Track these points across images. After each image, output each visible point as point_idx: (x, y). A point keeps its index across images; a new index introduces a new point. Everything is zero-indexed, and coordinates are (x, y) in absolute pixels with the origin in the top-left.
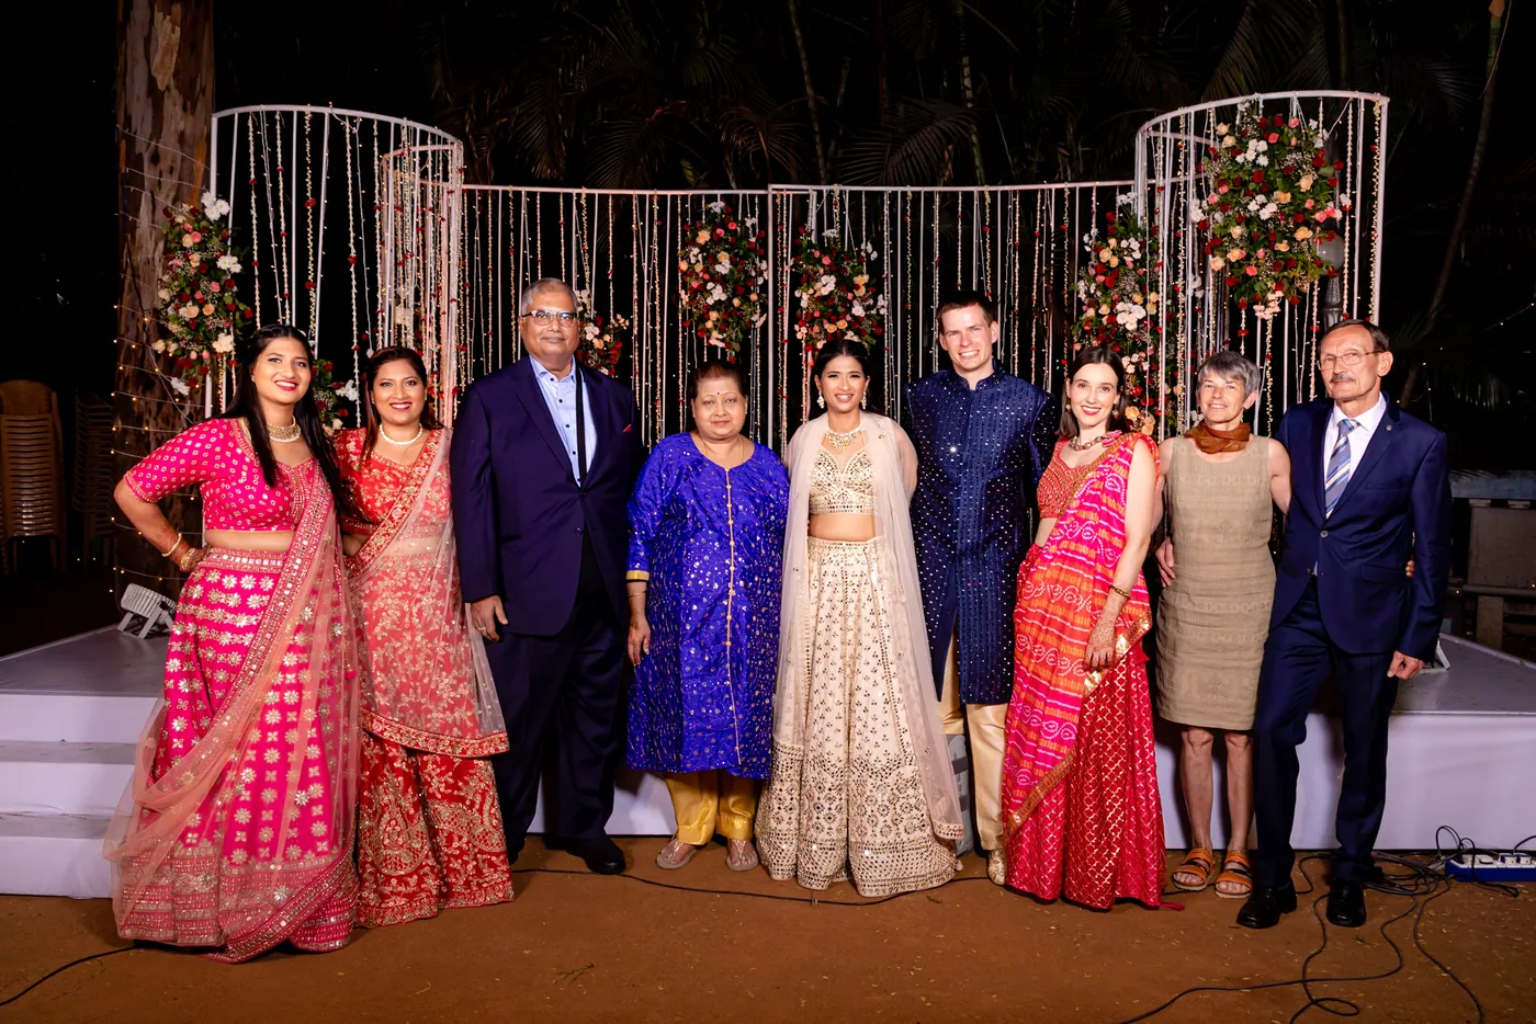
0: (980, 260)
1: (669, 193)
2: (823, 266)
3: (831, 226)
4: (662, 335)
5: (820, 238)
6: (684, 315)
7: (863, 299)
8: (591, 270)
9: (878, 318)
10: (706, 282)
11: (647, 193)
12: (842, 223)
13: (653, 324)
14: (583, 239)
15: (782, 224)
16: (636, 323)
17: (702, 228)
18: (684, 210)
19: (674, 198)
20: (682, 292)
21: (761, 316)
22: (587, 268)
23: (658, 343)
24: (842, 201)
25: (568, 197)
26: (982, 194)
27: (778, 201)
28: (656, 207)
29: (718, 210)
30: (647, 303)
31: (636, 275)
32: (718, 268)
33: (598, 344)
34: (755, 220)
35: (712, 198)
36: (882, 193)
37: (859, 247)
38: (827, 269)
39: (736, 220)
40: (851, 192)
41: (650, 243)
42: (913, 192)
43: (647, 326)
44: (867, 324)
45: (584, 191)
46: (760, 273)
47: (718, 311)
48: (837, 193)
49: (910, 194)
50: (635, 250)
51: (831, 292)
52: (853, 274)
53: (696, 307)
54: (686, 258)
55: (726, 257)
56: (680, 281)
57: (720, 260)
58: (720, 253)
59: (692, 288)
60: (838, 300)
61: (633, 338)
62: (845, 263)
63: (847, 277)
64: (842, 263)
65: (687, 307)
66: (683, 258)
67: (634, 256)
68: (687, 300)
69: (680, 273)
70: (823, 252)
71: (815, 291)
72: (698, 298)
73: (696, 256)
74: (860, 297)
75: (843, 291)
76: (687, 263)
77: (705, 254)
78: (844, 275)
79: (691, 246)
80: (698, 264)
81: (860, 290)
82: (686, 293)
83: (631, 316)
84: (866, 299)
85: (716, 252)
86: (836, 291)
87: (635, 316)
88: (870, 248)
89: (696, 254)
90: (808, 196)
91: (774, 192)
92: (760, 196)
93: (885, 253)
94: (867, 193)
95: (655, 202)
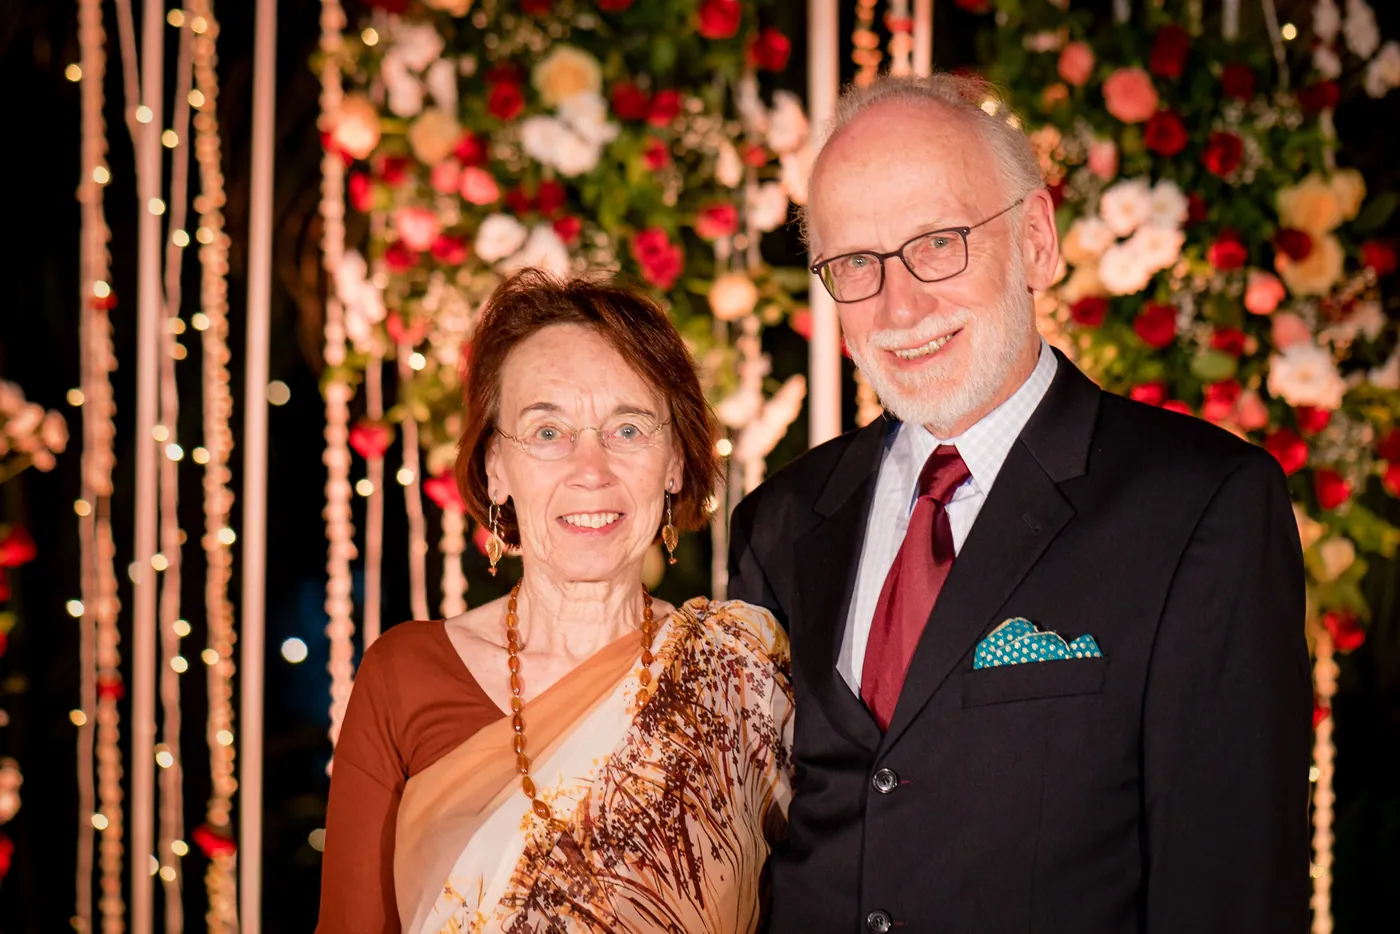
2: (1112, 127)
4: (236, 485)
7: (1329, 310)
10: (474, 213)
13: (191, 432)
16: (99, 428)
21: (768, 394)
23: (216, 540)
30: (158, 327)
32: (539, 139)
38: (1132, 142)
43: (158, 438)
44: (1343, 447)
46: (768, 169)
51: (1157, 280)
52: (1277, 177)
53: (423, 348)
54: (366, 87)
55: (580, 83)
56: (332, 208)
57: (548, 98)
58: (547, 52)
59: (398, 252)
60: (1199, 317)
61: (84, 508)
62: (1233, 113)
63: (1245, 188)
64: (1217, 113)
65: (372, 348)
66: (348, 85)
67: (85, 72)
68: (376, 311)
69: (333, 170)
70: (1110, 56)
71: (1070, 269)
72: (430, 302)
73: (422, 75)
74: (1313, 299)
75: (1225, 264)
76: (370, 112)
77: (469, 65)
78: (1231, 179)
79: (394, 23)
80: (430, 119)
81: (1313, 262)
82: (369, 275)
83: (76, 397)
84: (1348, 309)
85: (526, 50)
86: (1182, 270)
87: (93, 396)
88: (1361, 29)
89: (418, 63)
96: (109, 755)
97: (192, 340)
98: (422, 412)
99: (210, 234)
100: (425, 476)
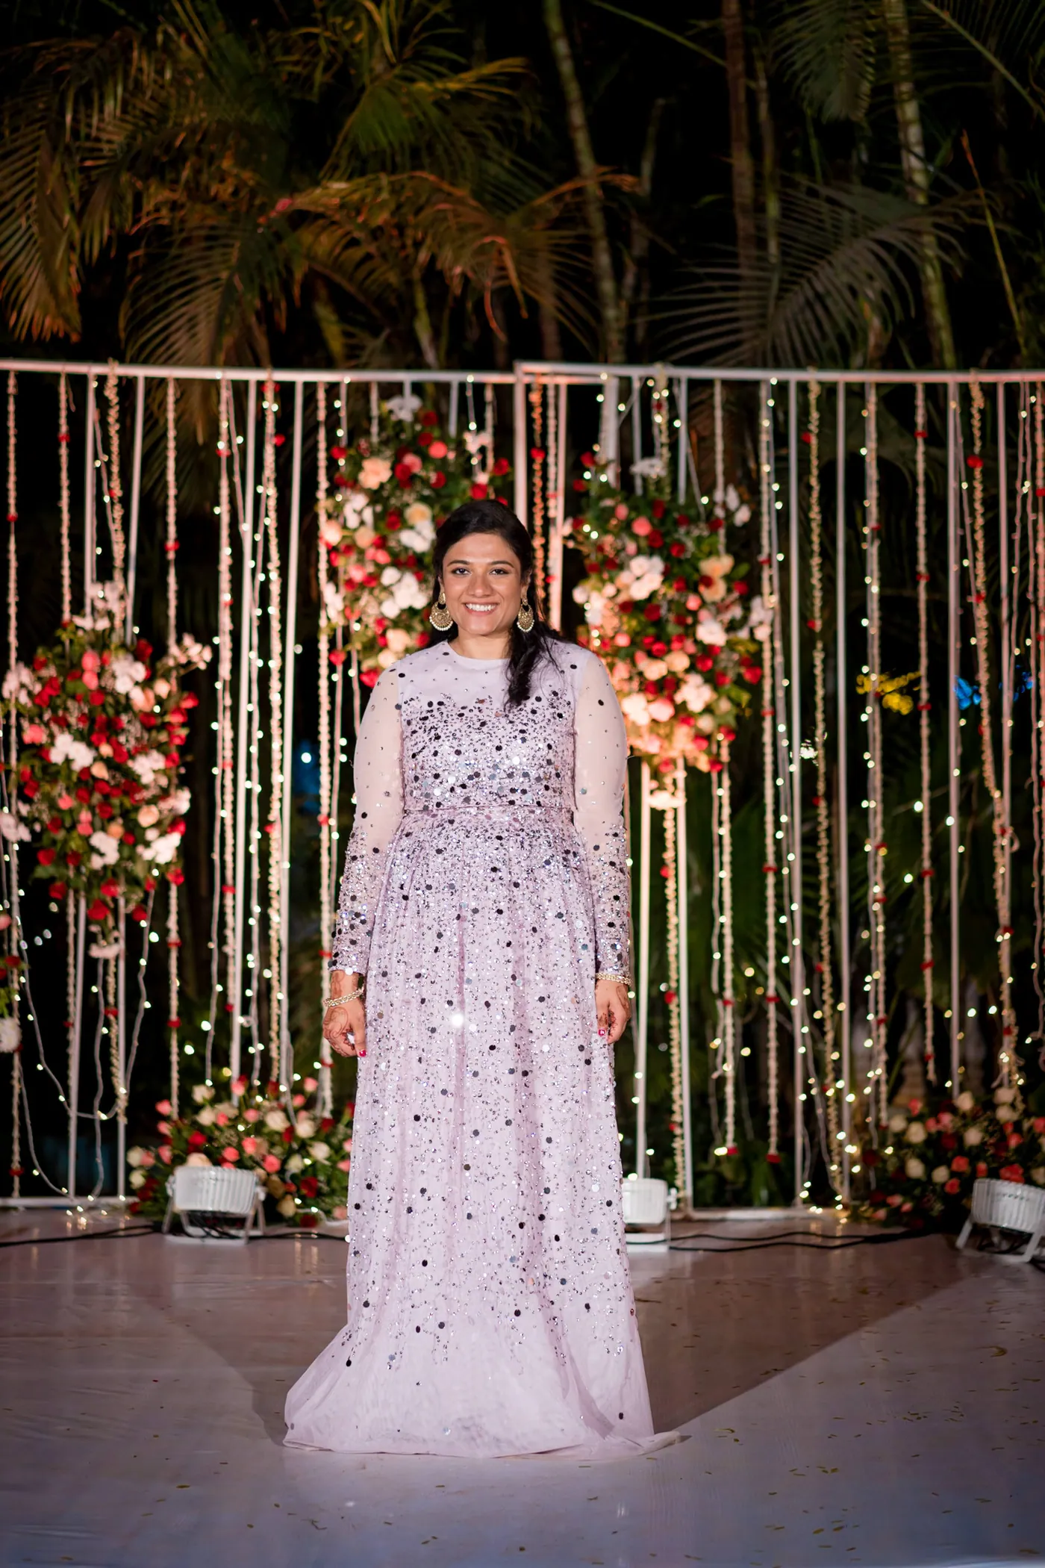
0: (962, 524)
1: (300, 377)
2: (635, 537)
3: (648, 451)
4: (282, 680)
5: (626, 478)
6: (332, 642)
7: (720, 608)
8: (127, 541)
9: (752, 648)
10: (380, 568)
11: (252, 376)
12: (674, 447)
13: (265, 653)
14: (110, 473)
15: (545, 449)
16: (226, 654)
17: (374, 453)
18: (332, 411)
19: (310, 388)
20: (328, 591)
22: (117, 538)
23: (275, 698)
24: (672, 400)
25: (78, 383)
26: (964, 390)
27: (535, 397)
28: (271, 406)
29: (406, 415)
30: (250, 611)
31: (226, 551)
32: (407, 538)
33: (139, 699)
34: (486, 439)
35: (390, 391)
36: (758, 384)
37: (711, 496)
38: (644, 543)
39: (444, 439)
40: (690, 381)
41: (258, 481)
42: (821, 384)
43: (251, 659)
44: (727, 662)
45: (115, 371)
47: (409, 629)
48: (663, 382)
50: (224, 497)
51: (653, 595)
52: (700, 555)
53: (359, 621)
54: (337, 517)
55: (423, 515)
56: (323, 566)
57: (411, 522)
58: (410, 504)
59: (350, 583)
60: (669, 610)
61: (219, 685)
62: (682, 530)
63: (687, 560)
64: (676, 531)
65: (339, 621)
66: (330, 517)
67: (222, 510)
68: (341, 606)
69: (323, 551)
70: (634, 508)
71: (618, 591)
72: (362, 602)
73: (360, 513)
74: (714, 603)
75: (678, 590)
76: (339, 527)
77: (379, 508)
78: (683, 557)
79: (349, 492)
80: (362, 530)
81: (714, 589)
82: (337, 591)
83: (216, 640)
84: (727, 607)
85: (403, 503)
86: (663, 590)
87: (223, 641)
88: (733, 499)
89: (358, 507)
90: (599, 389)
91: (527, 379)
92: (497, 387)
93: (765, 509)
94: (725, 383)
95: (269, 394)
96: (228, 786)
97: (265, 618)
98: (359, 647)
99: (274, 576)
100: (360, 672)
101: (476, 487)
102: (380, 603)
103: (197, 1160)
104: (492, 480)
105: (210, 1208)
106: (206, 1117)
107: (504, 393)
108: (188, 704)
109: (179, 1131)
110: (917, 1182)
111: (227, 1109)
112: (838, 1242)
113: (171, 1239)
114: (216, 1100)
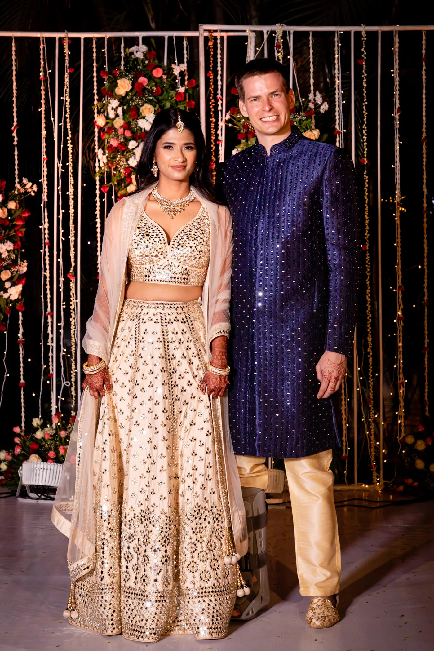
1: (83, 36)
4: (76, 201)
6: (102, 181)
10: (127, 140)
11: (57, 35)
13: (65, 188)
16: (45, 187)
17: (123, 76)
18: (100, 55)
19: (88, 41)
20: (99, 152)
23: (72, 211)
24: (285, 43)
27: (211, 43)
28: (67, 51)
29: (140, 55)
30: (57, 164)
31: (44, 132)
32: (141, 123)
34: (184, 67)
35: (132, 42)
36: (333, 33)
37: (307, 97)
39: (161, 67)
40: (295, 33)
41: (61, 94)
42: (367, 32)
43: (58, 190)
48: (280, 34)
49: (363, 34)
50: (43, 101)
53: (116, 169)
54: (103, 112)
55: (150, 111)
56: (96, 138)
57: (143, 115)
58: (143, 105)
59: (110, 148)
61: (42, 205)
65: (105, 169)
66: (99, 112)
67: (42, 110)
68: (105, 161)
69: (96, 130)
72: (118, 159)
73: (116, 109)
76: (104, 118)
77: (125, 108)
79: (109, 98)
80: (117, 118)
82: (104, 153)
83: (40, 180)
85: (138, 104)
87: (44, 181)
88: (319, 99)
89: (114, 107)
90: (246, 38)
91: (206, 34)
92: (189, 39)
93: (337, 103)
94: (315, 33)
95: (66, 46)
96: (47, 258)
97: (65, 167)
98: (116, 183)
100: (117, 197)
101: (178, 94)
102: (127, 160)
103: (34, 458)
104: (186, 91)
105: (41, 484)
106: (39, 435)
107: (193, 41)
108: (26, 215)
109: (24, 441)
110: (421, 471)
111: (49, 431)
112: (378, 505)
113: (21, 500)
114: (43, 426)
